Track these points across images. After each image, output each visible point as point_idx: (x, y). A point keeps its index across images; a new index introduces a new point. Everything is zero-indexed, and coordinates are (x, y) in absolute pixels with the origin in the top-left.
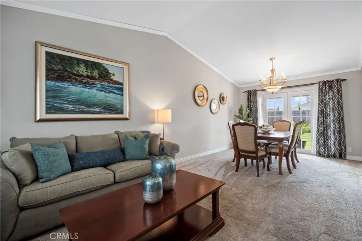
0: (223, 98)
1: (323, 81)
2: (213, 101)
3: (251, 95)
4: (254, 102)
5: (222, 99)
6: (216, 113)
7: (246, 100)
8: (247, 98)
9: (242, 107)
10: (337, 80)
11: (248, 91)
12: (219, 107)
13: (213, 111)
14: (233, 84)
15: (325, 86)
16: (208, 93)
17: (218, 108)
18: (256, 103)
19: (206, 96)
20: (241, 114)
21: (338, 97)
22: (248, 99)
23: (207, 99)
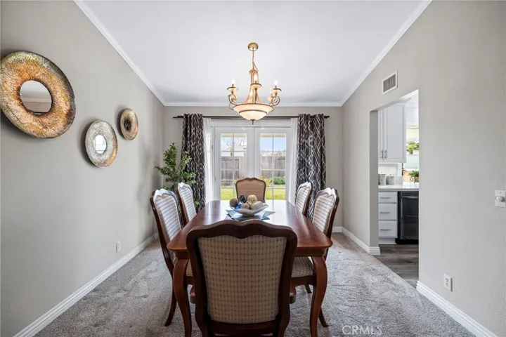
0: (128, 123)
1: (305, 115)
2: (96, 126)
3: (192, 125)
4: (197, 139)
5: (124, 125)
6: (104, 164)
7: (182, 135)
8: (182, 130)
9: (173, 148)
10: (321, 116)
11: (186, 115)
12: (116, 146)
13: (93, 157)
14: (155, 97)
15: (307, 123)
16: (72, 96)
17: (111, 146)
18: (202, 141)
19: (63, 106)
20: (173, 164)
21: (321, 142)
22: (186, 133)
23: (70, 115)
